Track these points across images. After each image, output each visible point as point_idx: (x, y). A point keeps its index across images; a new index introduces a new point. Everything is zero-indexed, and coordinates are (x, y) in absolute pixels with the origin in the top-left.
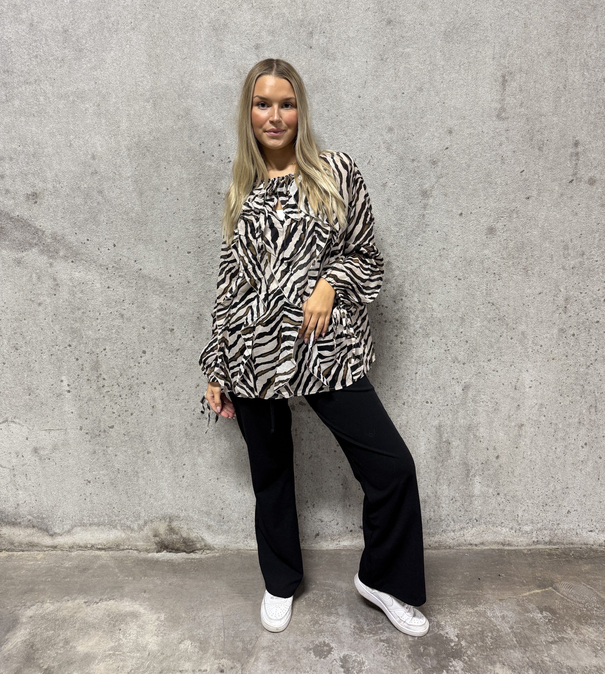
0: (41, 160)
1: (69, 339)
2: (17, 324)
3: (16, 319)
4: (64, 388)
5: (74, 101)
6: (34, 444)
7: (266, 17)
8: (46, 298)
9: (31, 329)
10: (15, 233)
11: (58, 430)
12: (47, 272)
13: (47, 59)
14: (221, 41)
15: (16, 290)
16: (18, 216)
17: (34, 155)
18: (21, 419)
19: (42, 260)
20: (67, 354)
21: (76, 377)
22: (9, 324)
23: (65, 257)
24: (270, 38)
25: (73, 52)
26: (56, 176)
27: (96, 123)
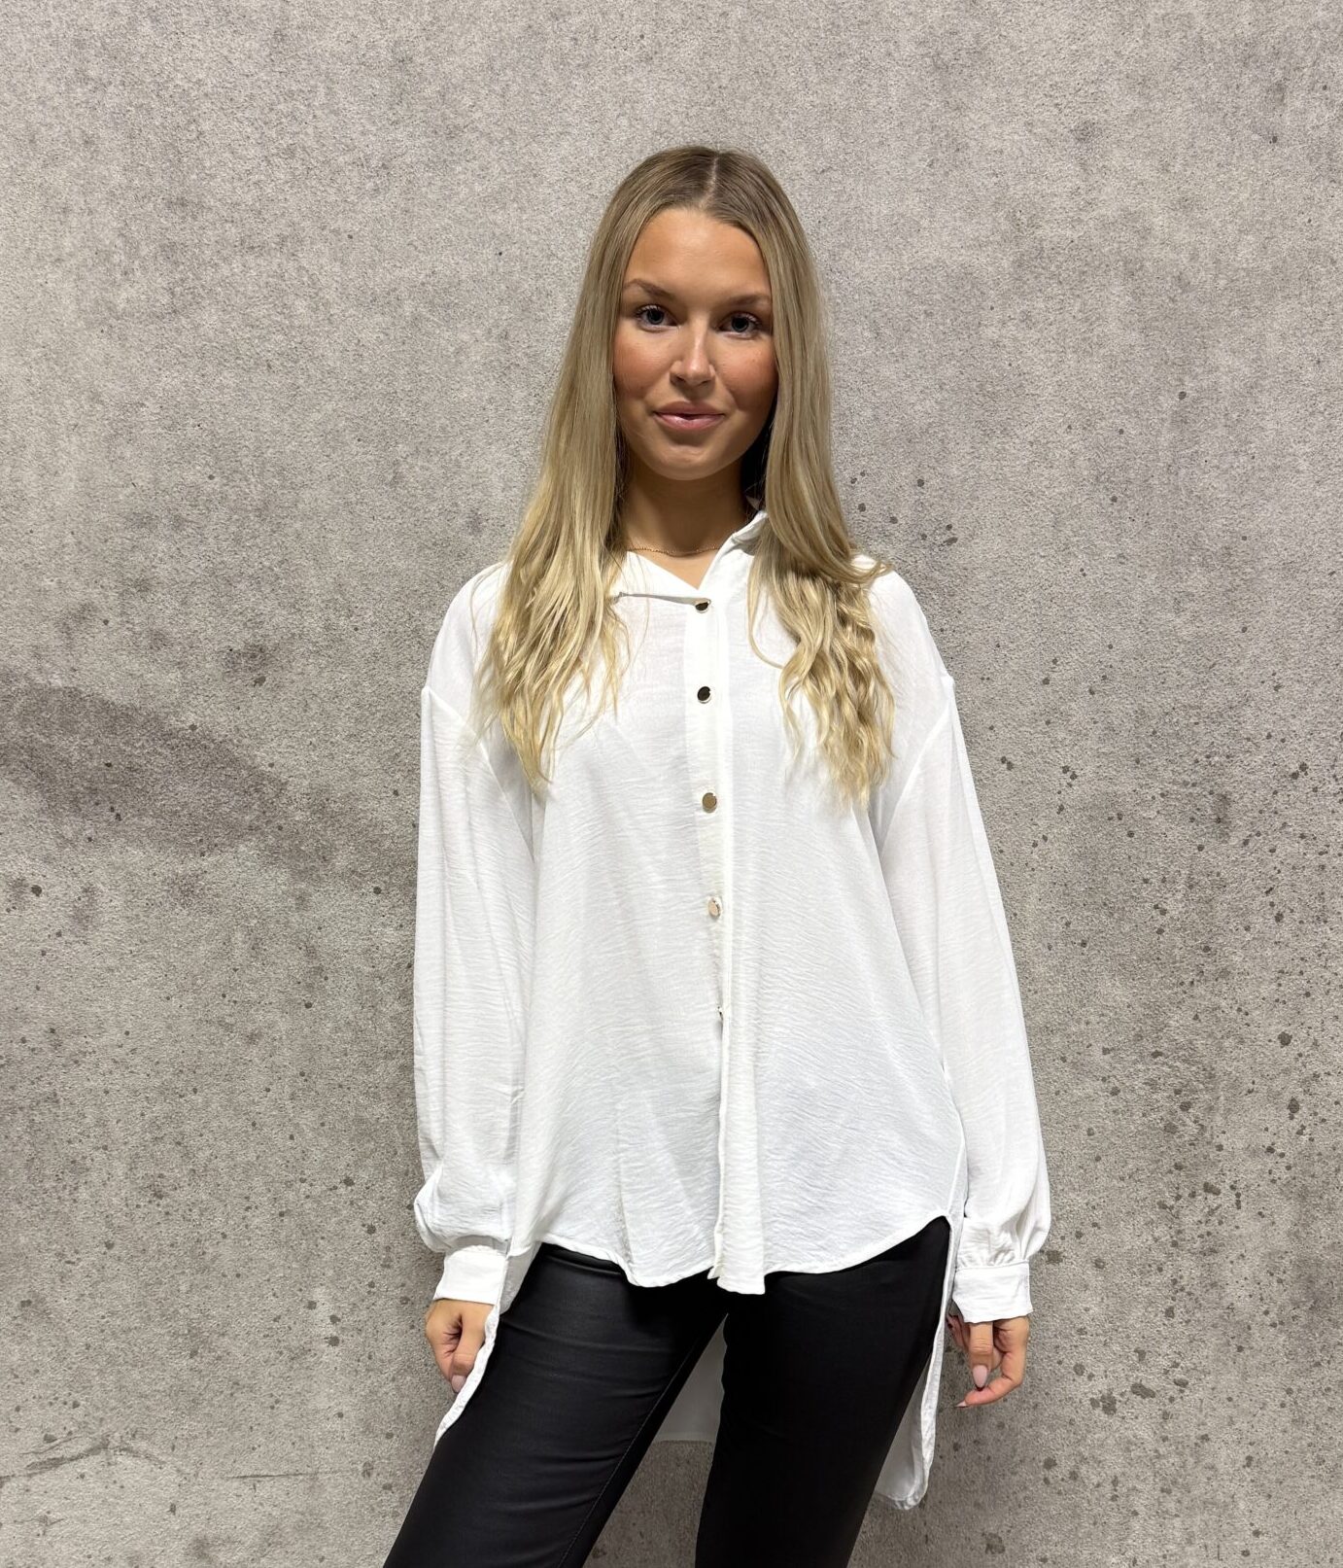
0: (288, 530)
1: (349, 1157)
2: (167, 1108)
3: (163, 1091)
4: (317, 1330)
5: (416, 319)
6: (197, 1528)
7: (1125, 28)
8: (274, 1016)
9: (215, 1124)
10: (180, 788)
11: (287, 1475)
12: (287, 924)
13: (326, 162)
14: (958, 108)
15: (171, 988)
16: (193, 727)
17: (261, 512)
18: (158, 1439)
19: (272, 885)
20: (336, 1211)
21: (364, 1291)
22: (137, 1107)
23: (353, 877)
24: (1134, 102)
25: (424, 140)
26: (340, 587)
27: (490, 401)
